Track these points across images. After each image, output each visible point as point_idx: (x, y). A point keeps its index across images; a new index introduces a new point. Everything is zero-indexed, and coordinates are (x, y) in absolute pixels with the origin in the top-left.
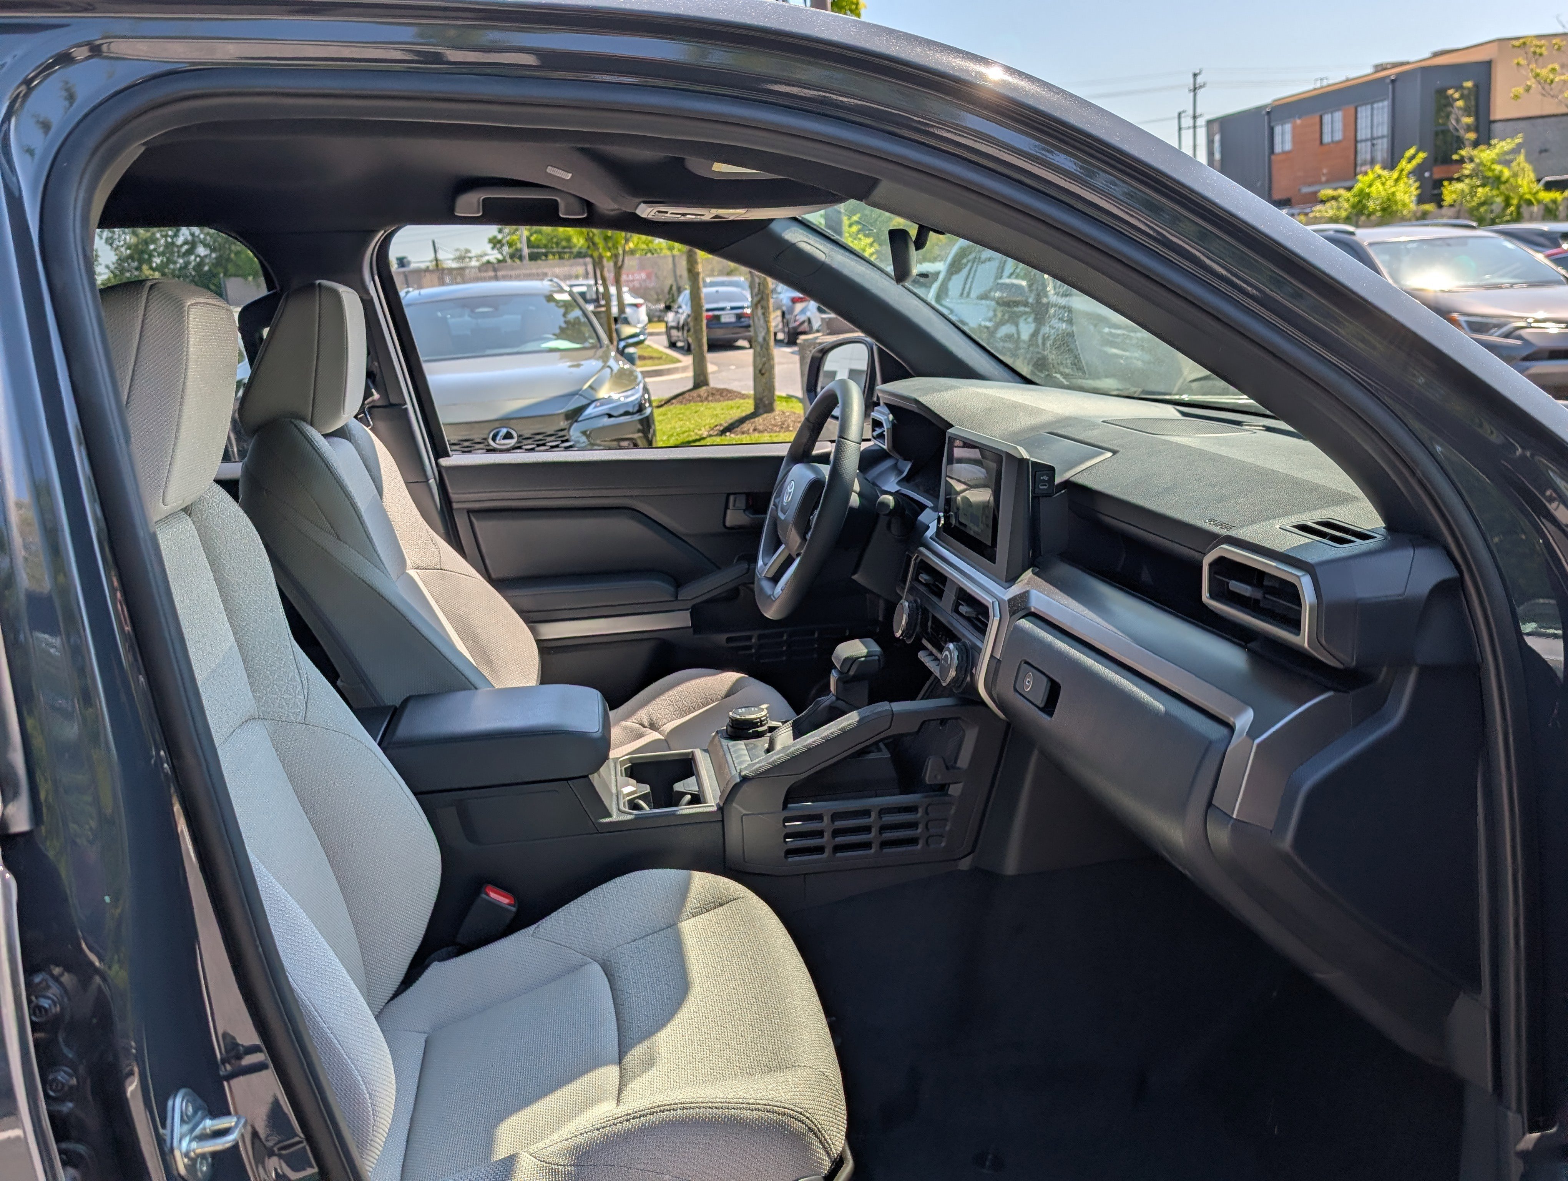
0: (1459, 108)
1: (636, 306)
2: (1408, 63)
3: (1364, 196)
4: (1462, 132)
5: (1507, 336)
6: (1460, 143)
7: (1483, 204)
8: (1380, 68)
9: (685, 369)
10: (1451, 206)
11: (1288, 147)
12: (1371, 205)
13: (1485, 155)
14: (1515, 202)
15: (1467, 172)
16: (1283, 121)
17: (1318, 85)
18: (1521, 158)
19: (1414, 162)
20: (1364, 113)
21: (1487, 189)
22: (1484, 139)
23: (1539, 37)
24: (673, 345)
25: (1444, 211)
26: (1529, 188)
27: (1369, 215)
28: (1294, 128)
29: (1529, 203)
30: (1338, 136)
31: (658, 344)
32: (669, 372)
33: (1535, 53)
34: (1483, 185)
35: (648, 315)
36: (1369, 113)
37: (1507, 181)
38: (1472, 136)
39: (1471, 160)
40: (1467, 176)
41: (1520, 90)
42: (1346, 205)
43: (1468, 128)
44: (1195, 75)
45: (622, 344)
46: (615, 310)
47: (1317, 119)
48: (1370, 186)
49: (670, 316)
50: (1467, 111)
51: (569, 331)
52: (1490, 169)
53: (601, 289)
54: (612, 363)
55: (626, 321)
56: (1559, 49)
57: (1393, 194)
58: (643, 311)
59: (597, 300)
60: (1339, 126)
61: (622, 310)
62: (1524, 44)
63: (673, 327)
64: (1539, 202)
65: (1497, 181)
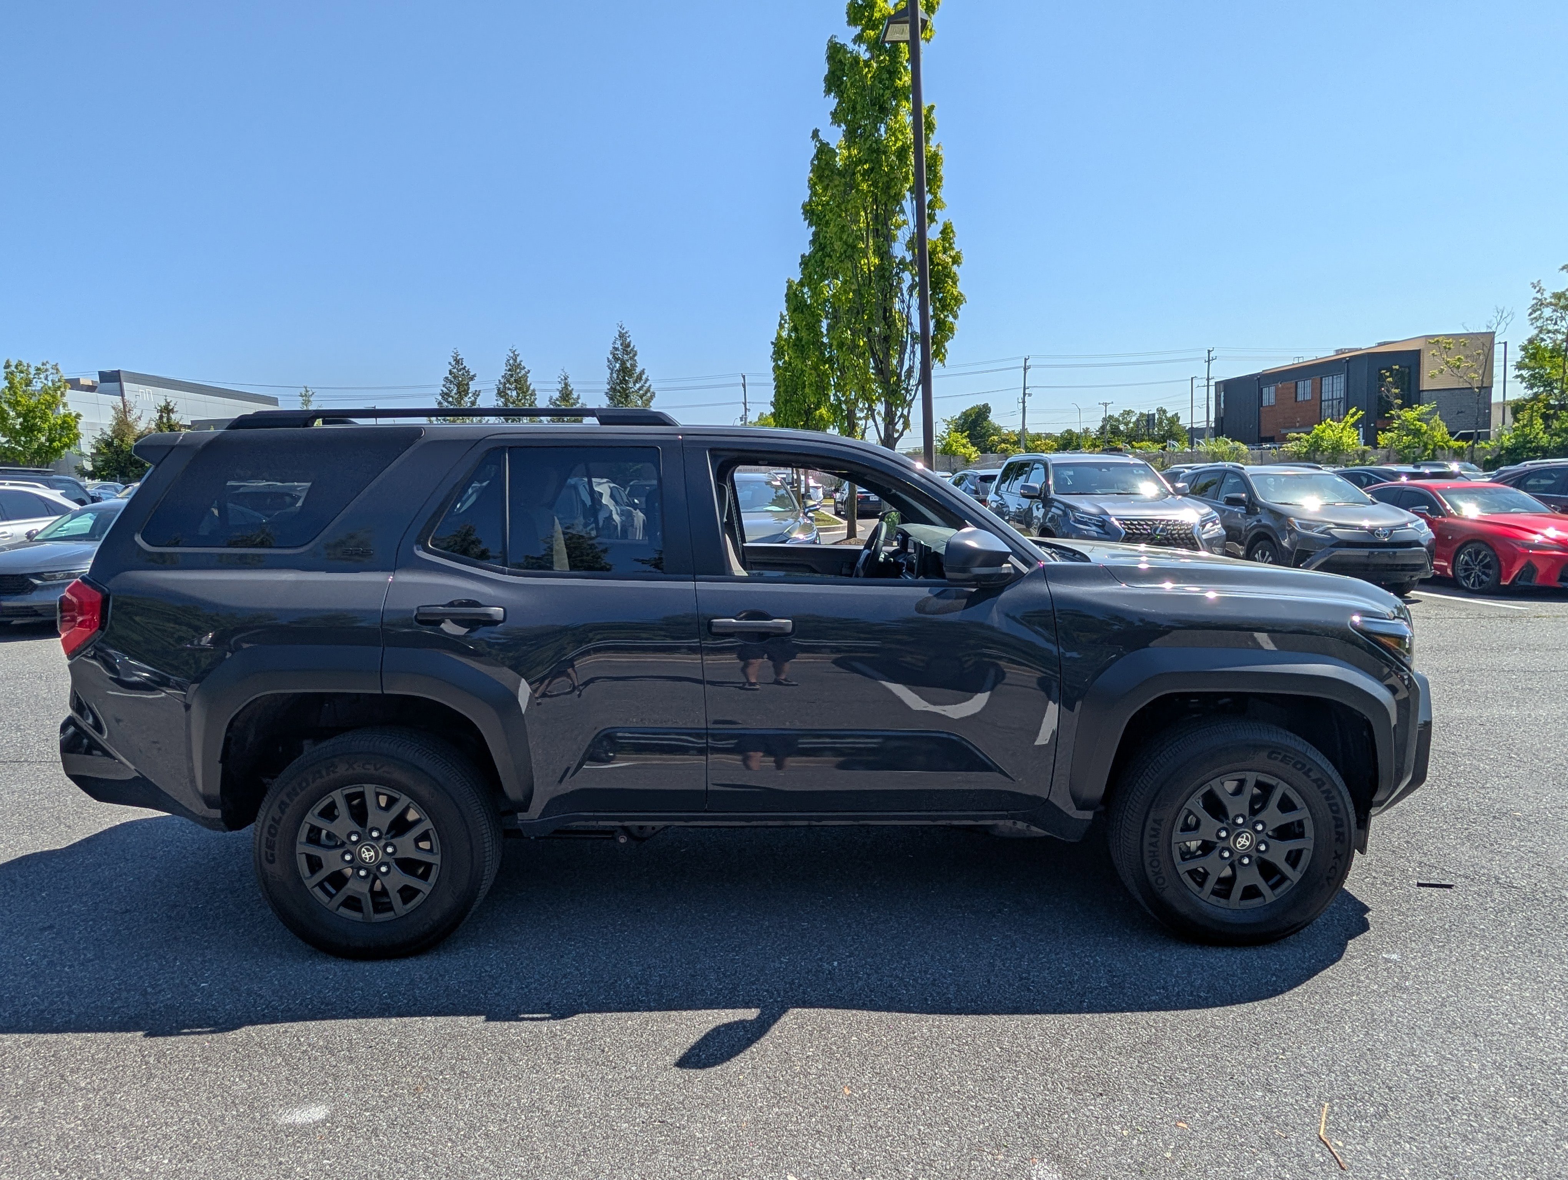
0: (1389, 382)
1: (817, 488)
2: (1361, 349)
3: (1319, 438)
4: (1391, 399)
5: (1322, 532)
6: (1390, 406)
7: (1408, 447)
8: (1338, 352)
9: (843, 528)
10: (1383, 447)
11: (1273, 401)
12: (1325, 444)
13: (1409, 415)
14: (1431, 447)
15: (1396, 425)
16: (1268, 385)
17: (1296, 362)
18: (1437, 417)
19: (1356, 417)
20: (1327, 381)
21: (1410, 437)
22: (1408, 404)
23: (1448, 336)
24: (838, 513)
25: (1379, 451)
26: (1443, 438)
27: (1323, 451)
28: (1277, 390)
29: (1442, 448)
30: (1308, 397)
31: (829, 513)
32: (834, 529)
33: (1445, 347)
34: (1407, 435)
35: (824, 494)
36: (1331, 382)
37: (1425, 432)
38: (1399, 401)
39: (1399, 417)
40: (1396, 428)
41: (1436, 372)
42: (1306, 444)
43: (1397, 396)
44: (1209, 351)
45: (807, 510)
46: (803, 490)
47: (1294, 385)
48: (1324, 432)
49: (838, 495)
50: (1396, 385)
51: (779, 501)
52: (1413, 424)
53: (795, 477)
54: (800, 519)
55: (810, 498)
56: (1465, 345)
57: (1341, 437)
58: (821, 491)
59: (792, 483)
60: (1309, 390)
61: (807, 490)
62: (1438, 341)
63: (839, 502)
64: (1449, 448)
65: (1417, 433)
